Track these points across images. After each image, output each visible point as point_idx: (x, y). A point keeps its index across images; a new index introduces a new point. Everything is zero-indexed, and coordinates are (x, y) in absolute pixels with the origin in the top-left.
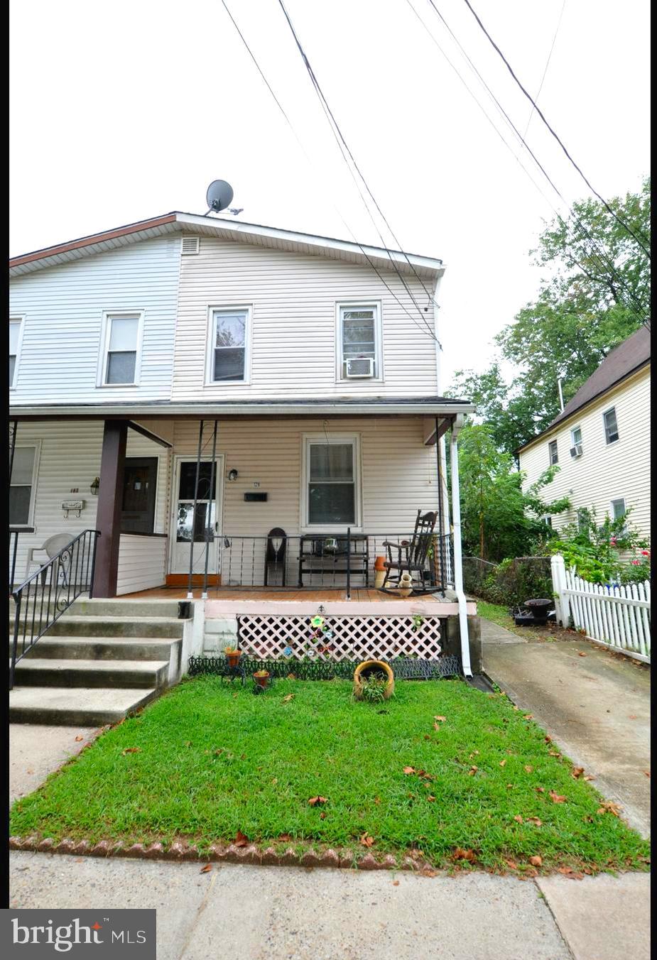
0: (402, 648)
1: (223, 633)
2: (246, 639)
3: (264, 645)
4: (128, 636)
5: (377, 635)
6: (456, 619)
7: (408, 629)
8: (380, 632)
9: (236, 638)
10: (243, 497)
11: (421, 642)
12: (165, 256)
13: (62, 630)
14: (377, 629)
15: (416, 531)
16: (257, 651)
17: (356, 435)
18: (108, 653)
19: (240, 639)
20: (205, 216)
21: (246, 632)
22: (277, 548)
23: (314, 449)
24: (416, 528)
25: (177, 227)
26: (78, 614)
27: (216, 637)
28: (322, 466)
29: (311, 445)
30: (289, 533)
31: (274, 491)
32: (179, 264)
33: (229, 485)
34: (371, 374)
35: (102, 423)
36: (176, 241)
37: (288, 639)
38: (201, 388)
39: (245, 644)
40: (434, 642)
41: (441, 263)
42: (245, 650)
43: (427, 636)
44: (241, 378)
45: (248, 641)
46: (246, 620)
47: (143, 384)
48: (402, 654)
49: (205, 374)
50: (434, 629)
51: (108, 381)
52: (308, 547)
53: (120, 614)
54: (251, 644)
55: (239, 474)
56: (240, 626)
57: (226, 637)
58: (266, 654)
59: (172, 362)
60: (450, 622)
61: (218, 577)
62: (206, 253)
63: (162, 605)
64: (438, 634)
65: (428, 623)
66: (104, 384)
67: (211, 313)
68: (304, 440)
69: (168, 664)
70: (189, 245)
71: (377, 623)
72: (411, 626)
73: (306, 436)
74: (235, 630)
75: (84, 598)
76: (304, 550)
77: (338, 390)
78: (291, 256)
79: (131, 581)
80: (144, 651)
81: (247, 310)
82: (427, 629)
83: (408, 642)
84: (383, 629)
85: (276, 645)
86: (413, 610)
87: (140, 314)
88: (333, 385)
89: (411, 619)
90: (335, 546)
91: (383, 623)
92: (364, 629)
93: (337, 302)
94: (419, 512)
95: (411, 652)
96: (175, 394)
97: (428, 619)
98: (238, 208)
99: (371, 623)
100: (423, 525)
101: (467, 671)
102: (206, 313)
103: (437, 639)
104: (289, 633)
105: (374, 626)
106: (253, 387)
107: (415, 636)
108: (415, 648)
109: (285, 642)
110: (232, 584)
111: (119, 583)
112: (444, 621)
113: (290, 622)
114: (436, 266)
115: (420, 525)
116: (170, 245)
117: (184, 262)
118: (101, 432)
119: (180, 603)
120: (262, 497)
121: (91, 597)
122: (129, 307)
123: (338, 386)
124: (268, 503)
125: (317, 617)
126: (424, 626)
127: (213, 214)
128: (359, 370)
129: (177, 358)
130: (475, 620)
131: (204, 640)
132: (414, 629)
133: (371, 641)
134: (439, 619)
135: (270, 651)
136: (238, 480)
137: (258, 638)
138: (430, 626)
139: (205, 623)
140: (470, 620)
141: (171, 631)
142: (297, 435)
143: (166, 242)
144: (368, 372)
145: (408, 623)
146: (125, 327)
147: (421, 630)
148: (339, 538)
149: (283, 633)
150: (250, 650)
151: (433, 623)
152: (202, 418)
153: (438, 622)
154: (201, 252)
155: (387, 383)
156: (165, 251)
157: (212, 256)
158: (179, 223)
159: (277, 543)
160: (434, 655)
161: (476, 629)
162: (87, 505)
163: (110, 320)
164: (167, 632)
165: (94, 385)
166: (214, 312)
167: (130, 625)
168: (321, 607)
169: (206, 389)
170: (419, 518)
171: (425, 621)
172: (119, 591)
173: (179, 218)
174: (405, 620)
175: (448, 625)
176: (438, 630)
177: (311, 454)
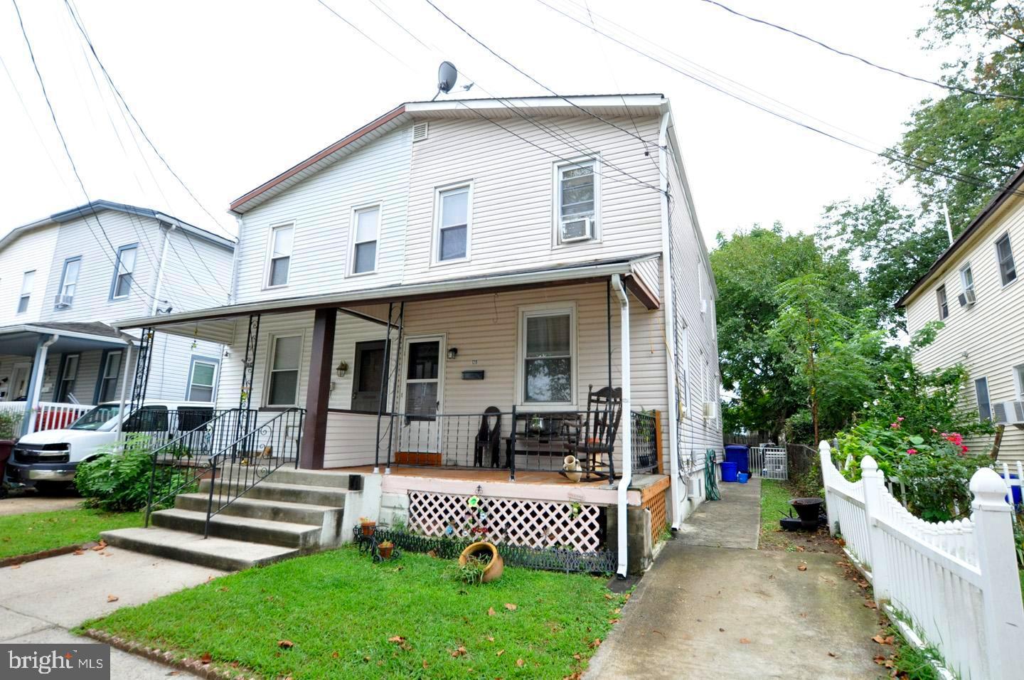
0: (558, 537)
1: (395, 508)
2: (415, 515)
3: (430, 522)
4: (305, 503)
5: (533, 521)
6: (614, 508)
7: (565, 517)
8: (536, 518)
9: (408, 514)
10: (461, 375)
11: (578, 532)
12: (400, 146)
13: (263, 494)
14: (533, 514)
15: (589, 409)
16: (424, 527)
17: (572, 304)
18: (281, 515)
19: (411, 515)
20: (433, 101)
21: (416, 509)
22: (492, 427)
23: (532, 322)
24: (589, 406)
25: (409, 117)
26: (282, 482)
27: (390, 511)
28: (542, 340)
29: (528, 319)
30: (502, 410)
31: (491, 368)
32: (411, 152)
33: (449, 364)
34: (588, 235)
35: (313, 313)
36: (409, 130)
37: (451, 518)
38: (427, 269)
39: (414, 520)
40: (592, 534)
41: (663, 97)
42: (414, 526)
43: (585, 525)
44: (463, 255)
45: (417, 517)
46: (416, 496)
47: (380, 271)
48: (558, 543)
49: (431, 256)
50: (592, 519)
51: (356, 270)
52: (521, 426)
53: (310, 484)
54: (419, 520)
55: (459, 353)
56: (411, 502)
57: (397, 512)
58: (431, 532)
59: (403, 247)
60: (609, 512)
61: (438, 455)
62: (434, 135)
63: (340, 477)
64: (597, 525)
65: (586, 512)
66: (351, 275)
67: (438, 193)
68: (520, 314)
69: (320, 530)
70: (419, 132)
71: (534, 508)
72: (569, 513)
73: (522, 309)
74: (405, 504)
75: (290, 469)
76: (517, 430)
77: (554, 257)
78: (510, 122)
79: (339, 456)
80: (305, 515)
81: (468, 186)
82: (585, 518)
83: (565, 531)
84: (540, 514)
85: (440, 523)
86: (570, 495)
87: (379, 206)
88: (549, 252)
89: (569, 506)
90: (541, 425)
91: (540, 508)
92: (521, 513)
93: (554, 162)
94: (591, 387)
95: (567, 543)
96: (406, 278)
97: (587, 507)
98: (468, 84)
99: (527, 507)
100: (598, 401)
101: (622, 570)
102: (432, 195)
103: (596, 530)
104: (452, 512)
105: (530, 510)
106: (473, 263)
107: (572, 525)
108: (571, 538)
109: (448, 521)
110: (449, 464)
111: (326, 457)
112: (602, 509)
113: (452, 501)
114: (656, 102)
115: (593, 401)
116: (405, 135)
117: (415, 149)
118: (311, 323)
119: (350, 476)
120: (480, 375)
121: (296, 468)
122: (368, 199)
123: (554, 252)
124: (484, 381)
125: (475, 497)
126: (582, 515)
127: (443, 96)
128: (576, 234)
129: (408, 243)
130: (638, 511)
131: (380, 513)
132: (572, 518)
133: (527, 527)
134: (599, 507)
135: (435, 529)
136: (458, 358)
137: (425, 515)
138: (589, 515)
139: (382, 497)
140: (630, 510)
141: (336, 500)
142: (513, 309)
143: (401, 132)
144: (584, 233)
145: (565, 509)
146: (368, 218)
147: (579, 518)
148: (546, 417)
149: (446, 512)
150: (418, 526)
151: (592, 512)
152: (390, 301)
153: (598, 510)
154: (430, 136)
155: (605, 244)
156: (399, 142)
157: (438, 138)
158: (409, 113)
159: (492, 422)
160: (591, 548)
161: (637, 523)
162: (337, 386)
163: (357, 214)
164: (332, 501)
165: (343, 276)
166: (440, 192)
167: (308, 493)
168: (479, 487)
169: (431, 270)
170: (591, 394)
171: (583, 508)
172: (326, 464)
173: (409, 108)
174: (562, 506)
175: (606, 515)
176: (597, 519)
177: (528, 328)
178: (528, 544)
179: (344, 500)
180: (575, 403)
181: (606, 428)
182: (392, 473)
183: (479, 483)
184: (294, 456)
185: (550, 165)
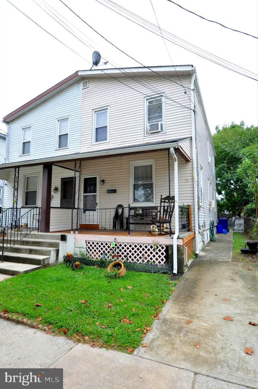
0: (149, 258)
1: (80, 248)
2: (89, 250)
3: (95, 253)
4: (43, 246)
5: (138, 252)
6: (172, 246)
7: (151, 250)
9: (86, 250)
10: (106, 191)
11: (157, 256)
12: (76, 91)
13: (25, 243)
14: (138, 249)
15: (161, 205)
16: (93, 255)
17: (153, 160)
18: (33, 252)
19: (87, 250)
20: (90, 70)
21: (89, 248)
22: (120, 213)
23: (136, 168)
24: (161, 204)
25: (80, 78)
26: (33, 238)
27: (78, 249)
28: (140, 175)
29: (134, 167)
30: (124, 206)
31: (119, 188)
32: (81, 94)
33: (101, 187)
34: (160, 130)
35: (42, 166)
36: (80, 83)
38: (90, 146)
39: (89, 253)
40: (163, 257)
41: (192, 66)
42: (89, 255)
43: (160, 254)
44: (106, 139)
45: (90, 251)
46: (89, 243)
47: (70, 147)
48: (148, 261)
49: (92, 140)
50: (163, 251)
51: (60, 147)
53: (45, 239)
54: (91, 253)
55: (105, 182)
56: (87, 245)
57: (81, 249)
58: (96, 257)
59: (80, 136)
60: (170, 248)
61: (98, 225)
62: (92, 86)
64: (165, 253)
65: (160, 248)
66: (58, 149)
67: (94, 112)
68: (131, 164)
69: (50, 257)
70: (85, 84)
71: (138, 247)
72: (153, 249)
73: (131, 163)
74: (85, 246)
75: (36, 232)
76: (131, 214)
77: (145, 140)
78: (125, 79)
79: (56, 227)
80: (43, 252)
81: (107, 109)
82: (160, 251)
83: (151, 256)
84: (141, 249)
85: (99, 253)
86: (153, 241)
87: (68, 118)
88: (143, 138)
89: (153, 246)
90: (141, 212)
91: (141, 246)
92: (133, 249)
93: (144, 97)
94: (161, 196)
95: (152, 261)
96: (81, 150)
97: (160, 246)
98: (106, 62)
99: (136, 246)
100: (165, 202)
101: (175, 271)
102: (91, 113)
103: (164, 255)
104: (104, 249)
106: (110, 143)
107: (154, 253)
108: (154, 259)
109: (103, 253)
110: (102, 229)
111: (51, 227)
112: (167, 247)
113: (104, 244)
114: (189, 69)
115: (163, 202)
116: (78, 86)
117: (83, 92)
118: (42, 170)
119: (61, 235)
120: (114, 191)
121: (38, 232)
122: (65, 115)
123: (145, 137)
124: (117, 193)
125: (114, 243)
126: (158, 249)
127: (95, 68)
128: (154, 129)
129: (82, 134)
130: (181, 247)
131: (74, 250)
132: (154, 250)
133: (135, 254)
134: (165, 246)
135: (97, 256)
136: (105, 184)
137: (93, 250)
138: (161, 249)
139: (75, 243)
140: (178, 247)
141: (56, 245)
142: (128, 162)
143: (77, 84)
144: (158, 129)
145: (151, 247)
146: (64, 124)
147: (157, 251)
148: (143, 209)
149: (102, 249)
150: (90, 255)
151: (163, 248)
152: (75, 160)
153: (165, 247)
154: (90, 86)
155: (167, 133)
156: (76, 89)
157: (93, 87)
158: (80, 75)
159: (120, 211)
160: (162, 263)
161: (181, 252)
162: (54, 197)
163: (59, 122)
164: (54, 245)
165: (54, 150)
166: (95, 112)
167: (44, 242)
168: (115, 238)
169: (92, 146)
170: (161, 199)
171: (159, 246)
172: (51, 230)
173: (80, 74)
174: (150, 246)
175: (168, 249)
177: (134, 171)
178: (136, 261)
179: (59, 245)
180: (155, 202)
181: (168, 213)
182: (79, 233)
183: (115, 237)
184: (37, 227)
185: (143, 98)
